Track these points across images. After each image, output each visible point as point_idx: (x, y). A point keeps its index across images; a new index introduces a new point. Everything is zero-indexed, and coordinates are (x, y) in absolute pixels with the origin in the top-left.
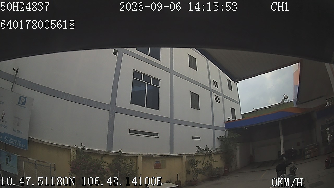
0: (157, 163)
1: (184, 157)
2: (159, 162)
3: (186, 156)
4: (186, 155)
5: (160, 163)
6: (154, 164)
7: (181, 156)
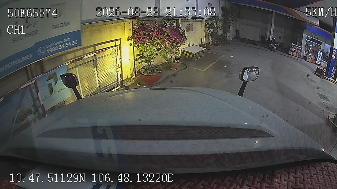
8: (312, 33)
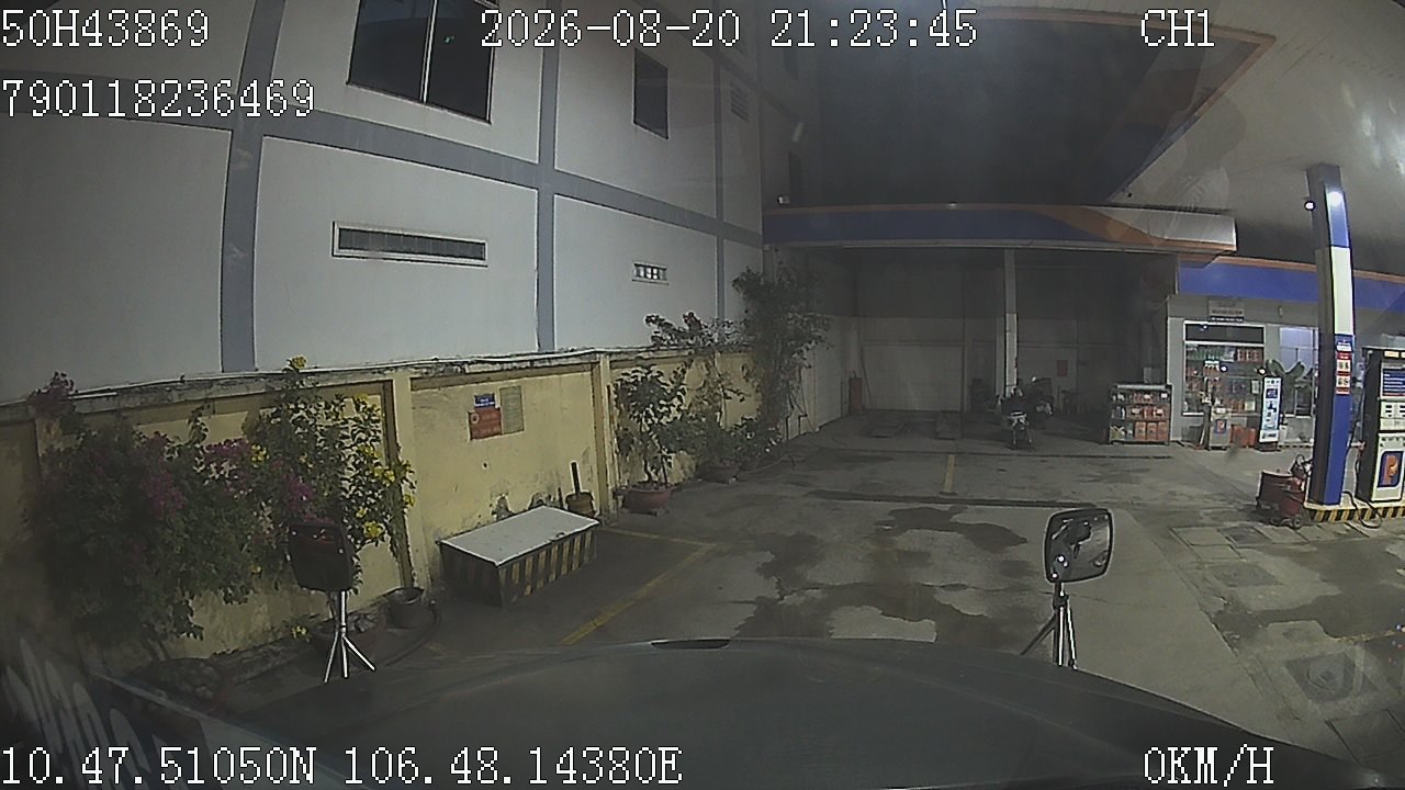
0: (485, 404)
1: (605, 363)
2: (493, 400)
3: (611, 362)
4: (614, 358)
5: (496, 407)
6: (470, 414)
7: (589, 362)
8: (1209, 298)
